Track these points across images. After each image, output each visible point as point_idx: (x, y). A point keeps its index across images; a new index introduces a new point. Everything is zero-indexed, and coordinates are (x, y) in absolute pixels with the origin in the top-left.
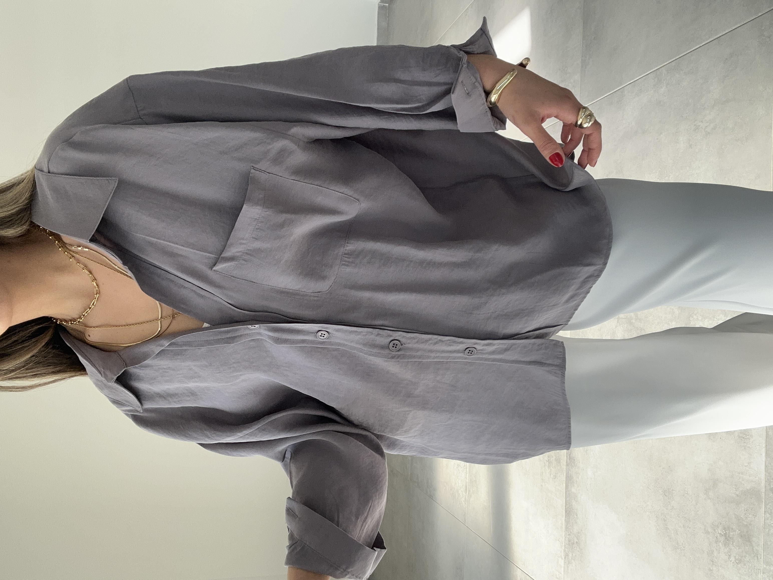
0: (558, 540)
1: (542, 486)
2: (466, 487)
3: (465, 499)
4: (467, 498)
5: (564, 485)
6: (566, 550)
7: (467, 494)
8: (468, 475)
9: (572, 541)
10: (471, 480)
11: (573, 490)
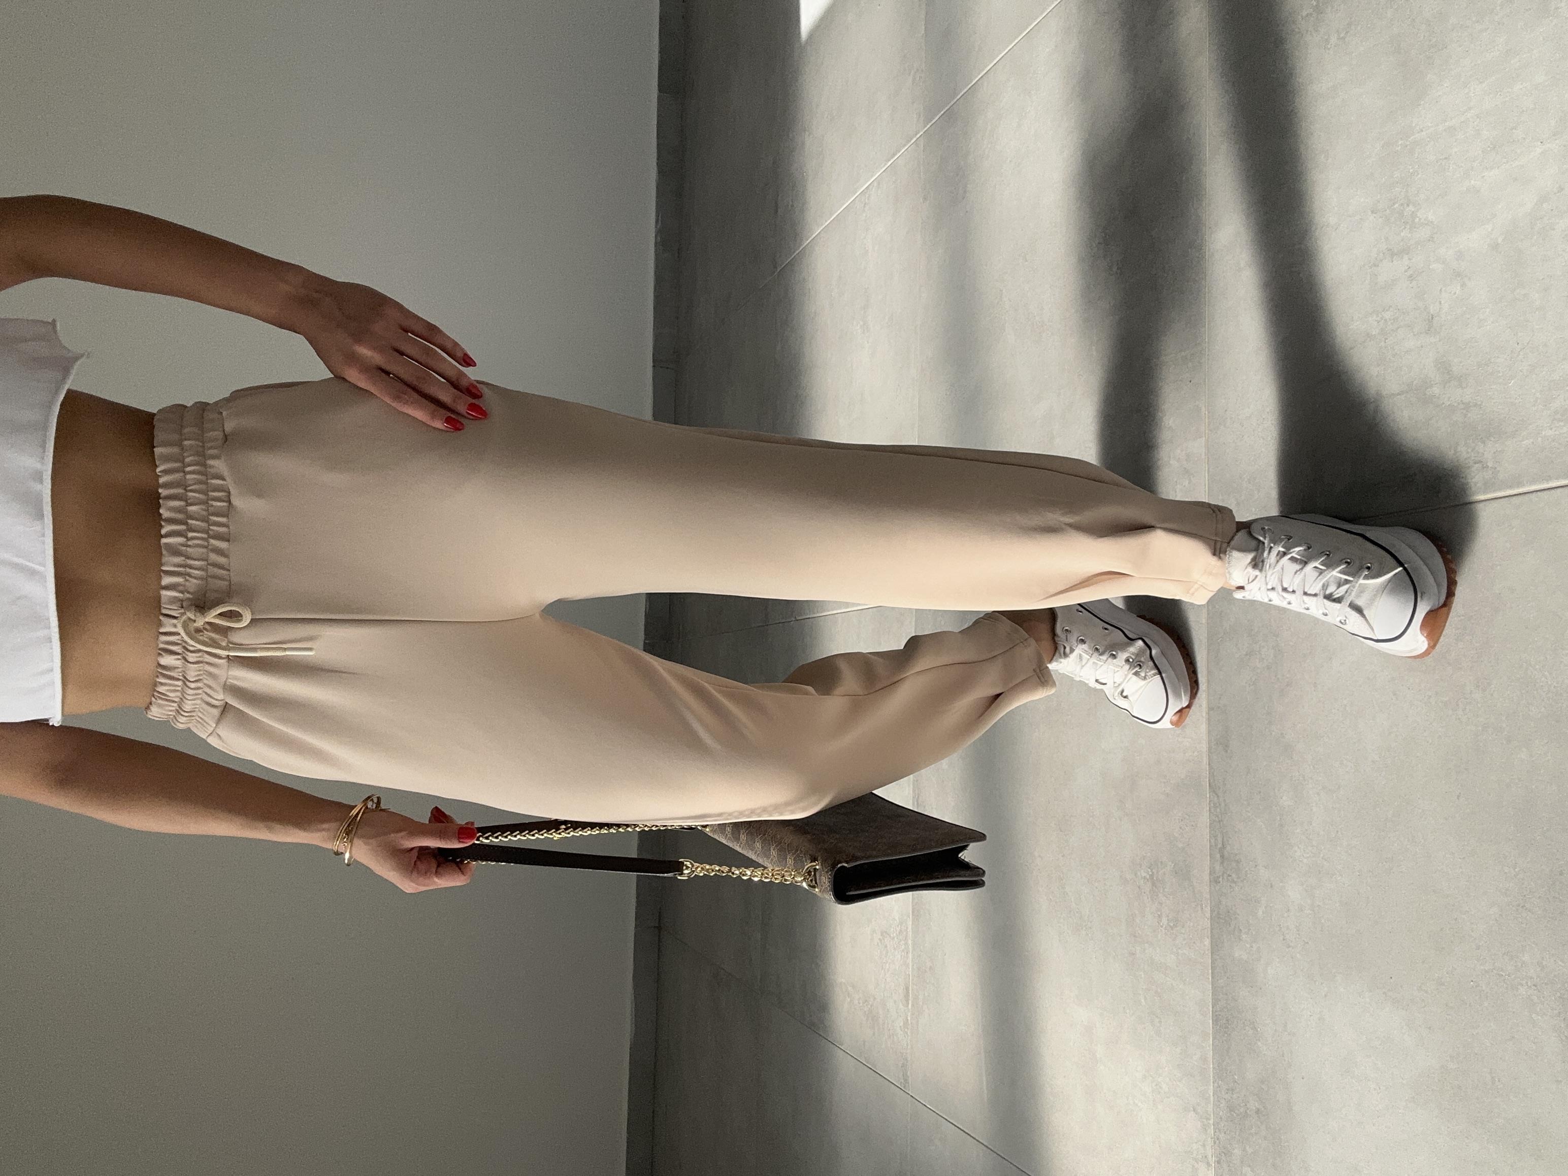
0: (1194, 1110)
1: (1132, 954)
2: (907, 989)
3: (906, 1022)
4: (909, 1018)
5: (1207, 942)
6: (1222, 1136)
7: (910, 1006)
8: (910, 955)
9: (1242, 1110)
10: (919, 969)
11: (1239, 953)
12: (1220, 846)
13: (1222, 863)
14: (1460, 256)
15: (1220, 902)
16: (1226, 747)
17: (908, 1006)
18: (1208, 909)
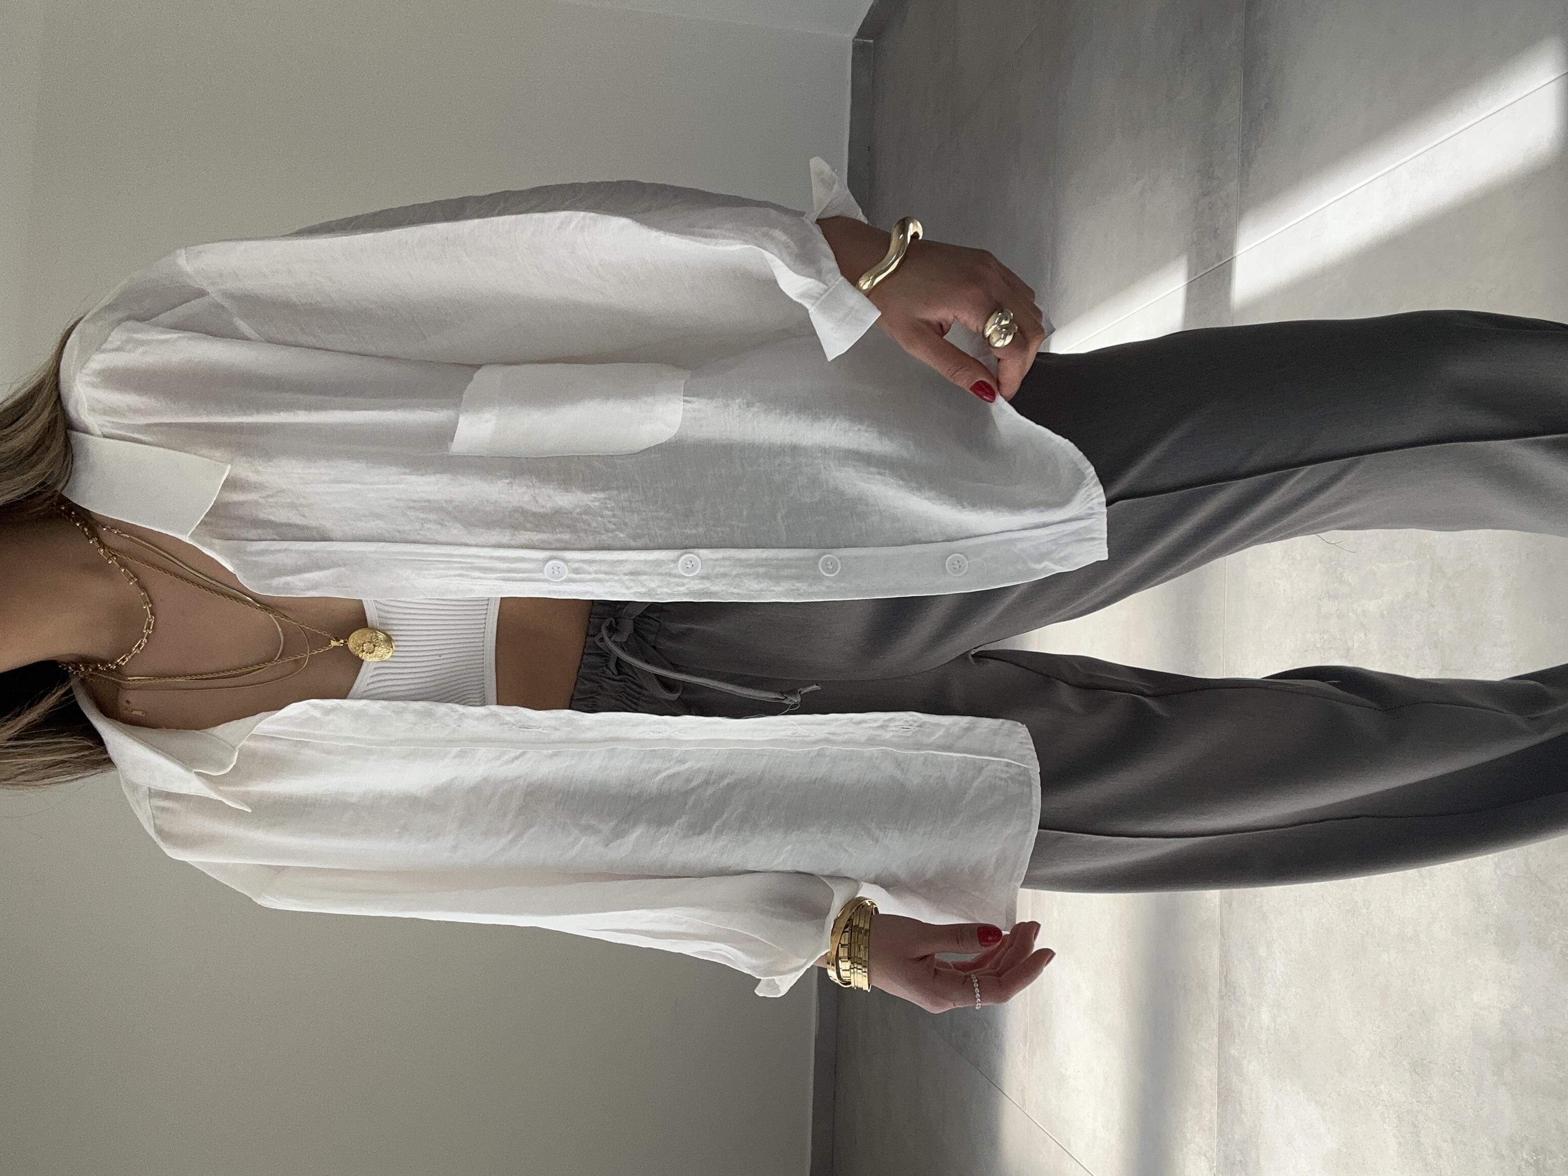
4: (1027, 1056)
7: (1028, 1046)
9: (1232, 1159)
11: (1233, 1052)
12: (1225, 974)
13: (1226, 986)
14: (1364, 613)
15: (1224, 1013)
16: (1230, 905)
17: (1026, 1046)
18: (1217, 1017)
